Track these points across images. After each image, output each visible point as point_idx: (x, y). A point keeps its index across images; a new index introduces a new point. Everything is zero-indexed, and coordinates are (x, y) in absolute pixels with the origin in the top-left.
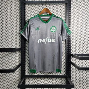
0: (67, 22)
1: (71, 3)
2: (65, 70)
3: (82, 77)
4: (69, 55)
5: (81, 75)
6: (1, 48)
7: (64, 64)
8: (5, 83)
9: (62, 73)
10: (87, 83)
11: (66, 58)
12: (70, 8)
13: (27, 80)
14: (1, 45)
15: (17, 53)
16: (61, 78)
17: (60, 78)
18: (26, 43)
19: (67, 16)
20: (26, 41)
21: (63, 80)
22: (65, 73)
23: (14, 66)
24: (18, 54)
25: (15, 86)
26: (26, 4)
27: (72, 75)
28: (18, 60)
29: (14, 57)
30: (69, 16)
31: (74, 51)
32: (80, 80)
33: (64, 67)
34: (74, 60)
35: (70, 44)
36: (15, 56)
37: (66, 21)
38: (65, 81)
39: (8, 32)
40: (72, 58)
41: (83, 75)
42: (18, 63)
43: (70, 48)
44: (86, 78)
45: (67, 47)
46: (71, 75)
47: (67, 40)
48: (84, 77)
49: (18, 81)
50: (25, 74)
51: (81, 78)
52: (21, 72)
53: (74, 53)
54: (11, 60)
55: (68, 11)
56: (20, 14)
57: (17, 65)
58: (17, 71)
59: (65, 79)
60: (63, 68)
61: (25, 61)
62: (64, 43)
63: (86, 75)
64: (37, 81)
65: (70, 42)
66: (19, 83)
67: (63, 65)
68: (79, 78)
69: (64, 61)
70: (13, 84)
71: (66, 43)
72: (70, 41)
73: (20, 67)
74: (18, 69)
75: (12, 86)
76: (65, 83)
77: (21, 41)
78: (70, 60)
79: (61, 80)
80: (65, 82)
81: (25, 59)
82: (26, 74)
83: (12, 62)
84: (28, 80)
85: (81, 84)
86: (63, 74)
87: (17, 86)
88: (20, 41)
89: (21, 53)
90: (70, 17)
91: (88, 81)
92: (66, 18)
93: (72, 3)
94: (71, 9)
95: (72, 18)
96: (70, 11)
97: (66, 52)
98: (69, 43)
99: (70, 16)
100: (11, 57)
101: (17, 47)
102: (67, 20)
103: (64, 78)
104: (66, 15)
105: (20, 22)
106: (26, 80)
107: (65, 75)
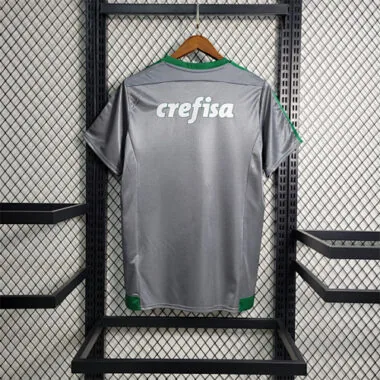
0: (282, 96)
1: (301, 15)
2: (269, 297)
3: (341, 325)
4: (289, 237)
5: (337, 319)
6: (5, 201)
7: (269, 272)
8: (21, 347)
9: (258, 309)
10: (370, 350)
11: (275, 247)
12: (298, 35)
13: (111, 336)
14: (5, 190)
15: (71, 223)
16: (254, 330)
17: (249, 330)
18: (108, 181)
19: (282, 72)
20: (110, 176)
21: (264, 340)
22: (269, 310)
23: (56, 279)
24: (76, 229)
25: (60, 360)
26: (112, 16)
27: (298, 318)
28: (76, 254)
29: (56, 242)
30: (293, 72)
31: (309, 219)
32: (332, 337)
33: (269, 285)
34: (308, 256)
35: (295, 188)
36: (61, 235)
37: (279, 92)
38: (272, 341)
39: (31, 133)
40: (302, 249)
41: (347, 319)
42: (76, 267)
43: (295, 204)
44: (356, 331)
45: (282, 200)
46: (296, 318)
47: (283, 172)
48: (351, 325)
49: (75, 341)
50: (103, 310)
51: (337, 331)
52: (87, 304)
53: (309, 229)
54: (46, 254)
55: (286, 47)
56: (83, 59)
57: (71, 273)
58: (70, 297)
59: (269, 335)
60: (264, 290)
61: (103, 257)
62: (270, 182)
63: (356, 319)
64: (153, 342)
65: (295, 180)
66: (78, 349)
67: (264, 278)
68: (327, 331)
69: (269, 259)
70: (55, 354)
71: (275, 184)
72: (294, 176)
73: (84, 281)
74: (75, 292)
75: (50, 360)
76: (269, 350)
77: (87, 173)
78: (291, 255)
79: (253, 340)
80: (269, 347)
81: (103, 249)
82: (109, 313)
83: (51, 260)
84: (118, 337)
85: (336, 356)
86: (263, 316)
87: (70, 360)
88: (82, 174)
89: (87, 223)
90: (297, 75)
91: (375, 344)
92: (279, 79)
93: (304, 13)
94: (298, 42)
95: (303, 78)
96: (297, 47)
97: (275, 222)
98: (291, 184)
99: (296, 71)
100: (46, 240)
101: (71, 200)
102: (282, 88)
103: (264, 330)
104: (279, 65)
105: (85, 91)
106: (108, 337)
107: (271, 316)
